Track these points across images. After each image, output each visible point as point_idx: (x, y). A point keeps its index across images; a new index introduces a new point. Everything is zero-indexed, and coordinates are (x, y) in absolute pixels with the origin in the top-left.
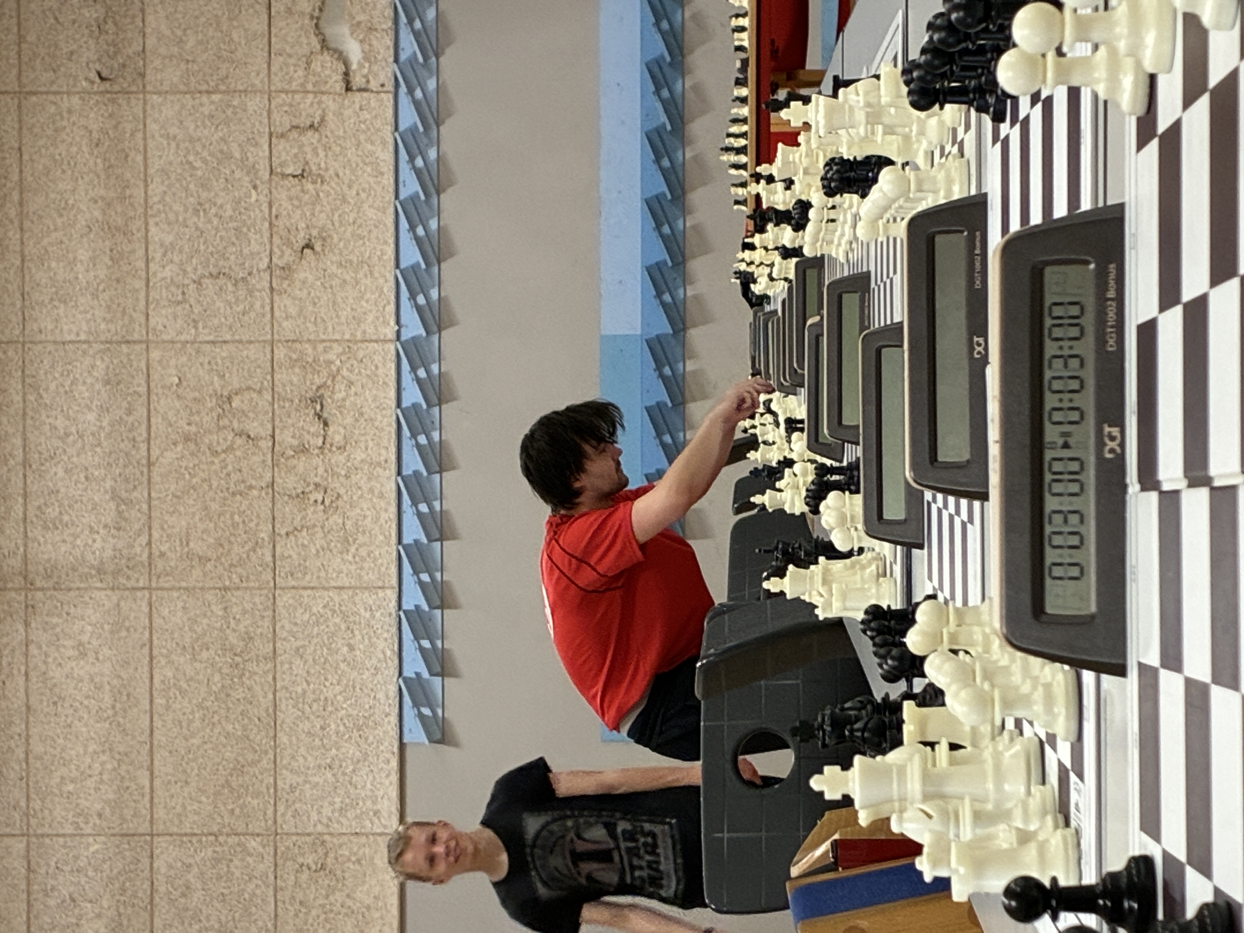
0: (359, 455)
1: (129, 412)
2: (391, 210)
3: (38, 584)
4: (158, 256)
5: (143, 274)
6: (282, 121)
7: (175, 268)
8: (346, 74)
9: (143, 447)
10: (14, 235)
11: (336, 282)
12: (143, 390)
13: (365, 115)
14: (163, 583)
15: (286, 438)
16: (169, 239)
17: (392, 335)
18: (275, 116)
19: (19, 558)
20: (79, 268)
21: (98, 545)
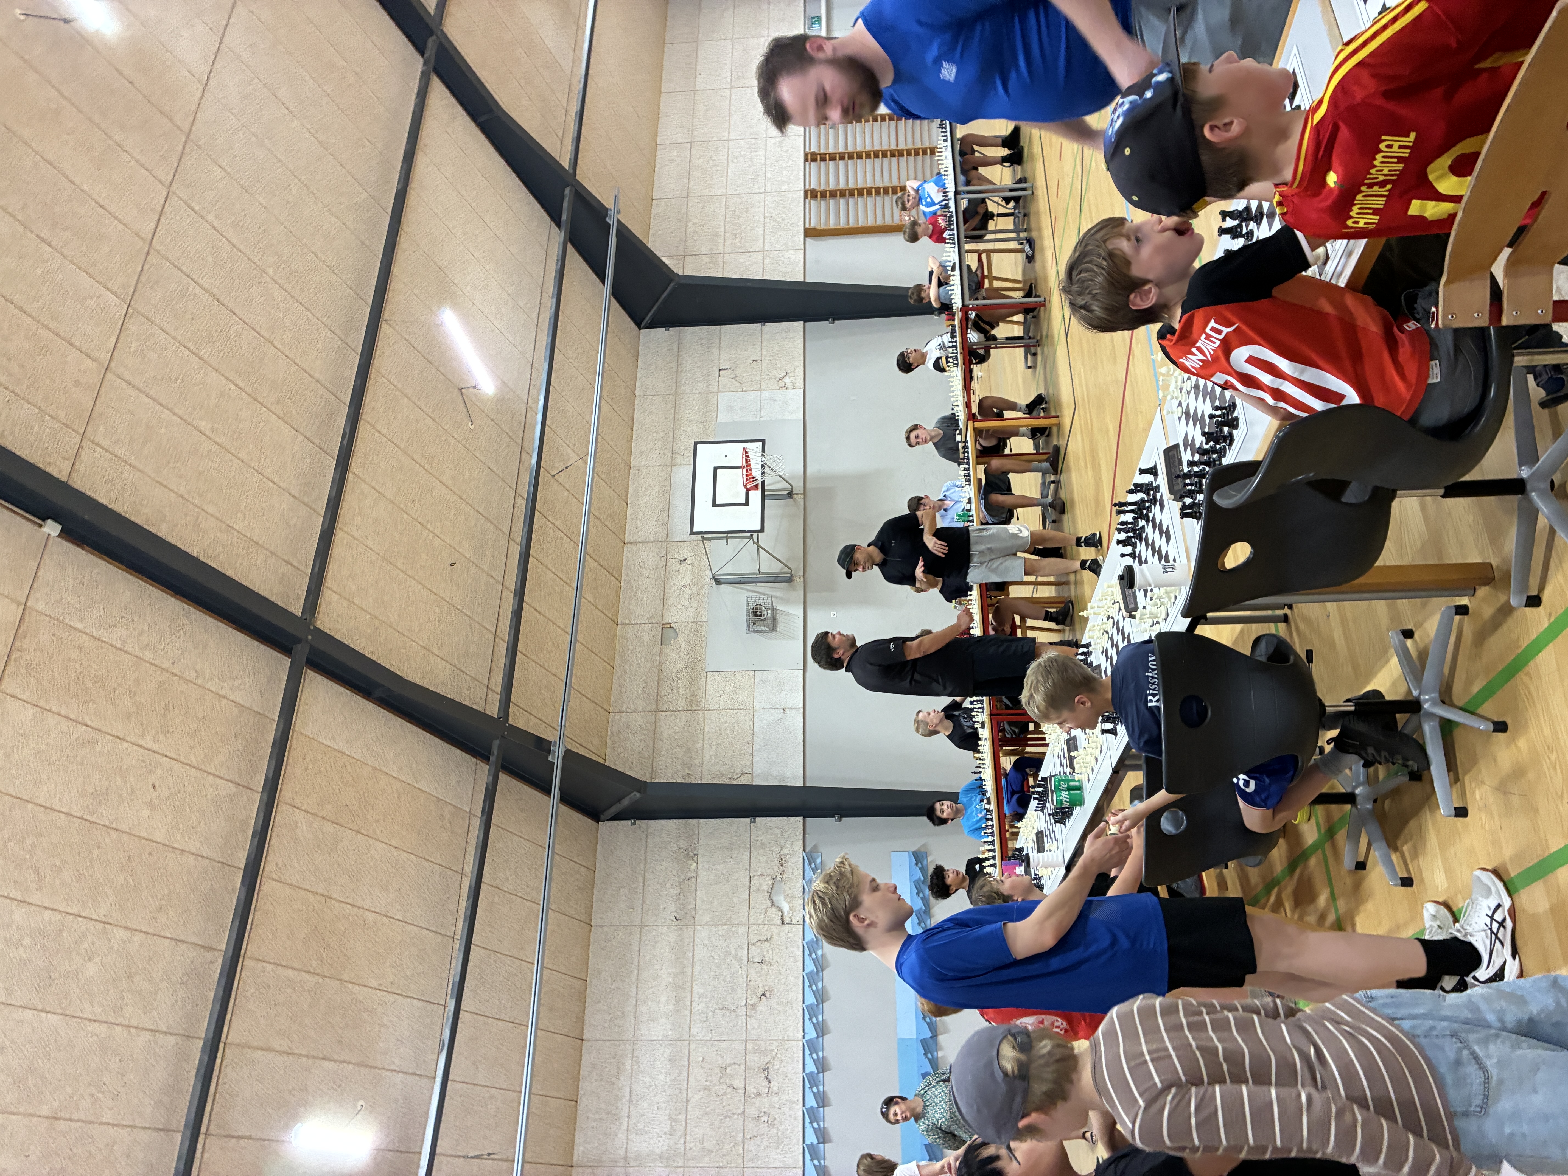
0: (784, 1097)
1: (679, 1074)
2: (801, 978)
3: (632, 1164)
4: (696, 999)
5: (689, 1008)
6: (754, 938)
7: (703, 1005)
8: (782, 917)
9: (685, 1092)
10: (634, 989)
11: (775, 1012)
12: (686, 1063)
13: (790, 935)
14: (691, 1164)
15: (751, 1089)
16: (701, 991)
17: (801, 1037)
18: (750, 935)
19: (624, 1150)
20: (662, 1005)
21: (660, 1144)
